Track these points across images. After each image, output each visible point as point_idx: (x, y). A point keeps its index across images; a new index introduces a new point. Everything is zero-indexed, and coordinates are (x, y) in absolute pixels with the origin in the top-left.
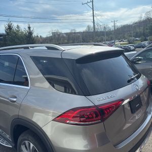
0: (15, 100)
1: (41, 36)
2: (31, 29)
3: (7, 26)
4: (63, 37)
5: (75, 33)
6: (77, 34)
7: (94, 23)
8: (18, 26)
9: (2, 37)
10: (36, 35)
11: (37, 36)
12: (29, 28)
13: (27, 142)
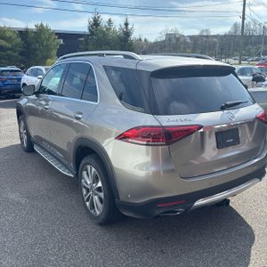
0: (80, 116)
1: (146, 40)
2: (130, 27)
3: (92, 20)
4: (185, 43)
5: (207, 37)
6: (211, 39)
7: (244, 19)
8: (110, 21)
9: (83, 39)
10: (138, 38)
11: (140, 39)
12: (126, 24)
13: (89, 167)
